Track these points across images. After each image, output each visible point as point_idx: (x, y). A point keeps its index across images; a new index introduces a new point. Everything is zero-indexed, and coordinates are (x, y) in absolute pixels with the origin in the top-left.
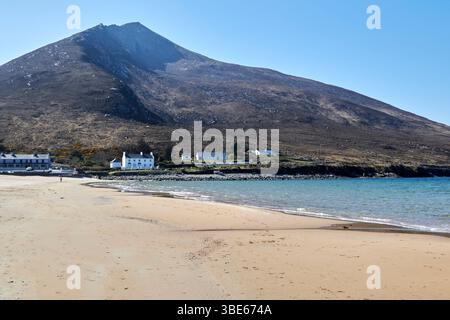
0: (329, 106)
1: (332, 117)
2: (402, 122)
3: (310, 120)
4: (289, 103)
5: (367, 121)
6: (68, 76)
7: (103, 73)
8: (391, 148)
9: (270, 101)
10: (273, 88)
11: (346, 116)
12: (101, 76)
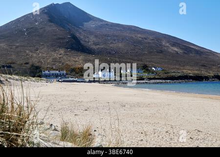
0: (167, 44)
1: (170, 50)
2: (202, 52)
3: (161, 52)
4: (149, 43)
5: (186, 52)
6: (45, 30)
7: (62, 29)
8: (205, 66)
9: (140, 42)
10: (139, 35)
11: (177, 50)
12: (61, 30)
